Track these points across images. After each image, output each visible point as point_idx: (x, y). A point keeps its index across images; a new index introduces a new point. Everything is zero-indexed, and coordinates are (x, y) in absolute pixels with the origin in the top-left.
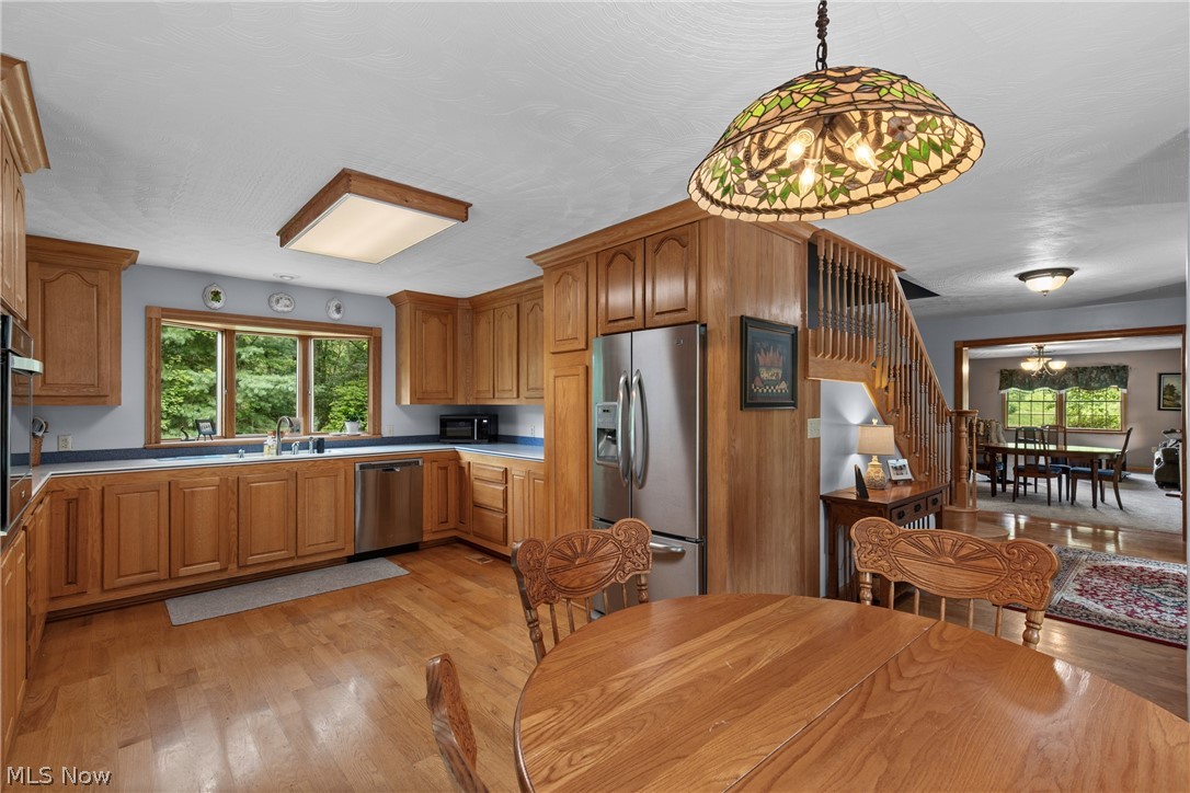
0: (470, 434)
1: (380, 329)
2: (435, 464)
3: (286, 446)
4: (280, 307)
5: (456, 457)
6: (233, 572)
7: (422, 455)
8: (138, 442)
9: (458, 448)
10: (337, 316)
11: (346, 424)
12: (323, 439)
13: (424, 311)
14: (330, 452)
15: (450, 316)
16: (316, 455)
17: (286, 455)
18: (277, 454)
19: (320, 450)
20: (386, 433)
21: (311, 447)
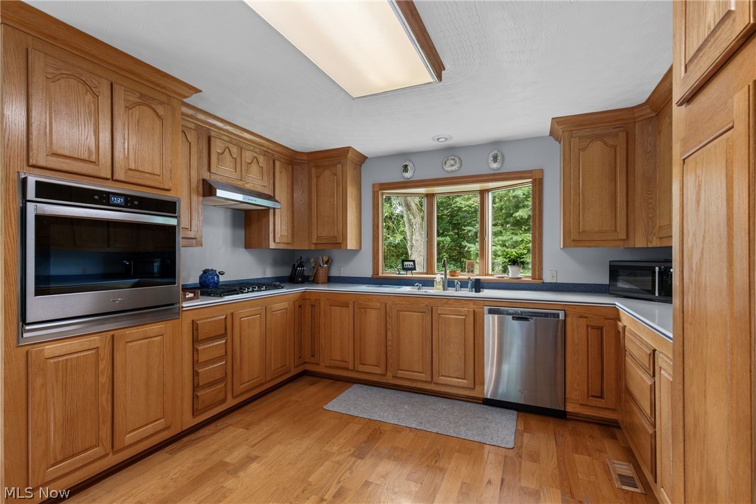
0: (650, 288)
1: (542, 170)
2: (583, 321)
3: (450, 284)
4: (448, 168)
5: (615, 315)
6: (389, 379)
7: (566, 307)
8: (368, 273)
9: (620, 304)
10: (495, 166)
11: (509, 267)
12: (479, 279)
13: (580, 138)
14: (486, 293)
15: (622, 136)
16: (473, 294)
17: (451, 292)
18: (444, 290)
19: (478, 291)
20: (548, 278)
21: (469, 285)
